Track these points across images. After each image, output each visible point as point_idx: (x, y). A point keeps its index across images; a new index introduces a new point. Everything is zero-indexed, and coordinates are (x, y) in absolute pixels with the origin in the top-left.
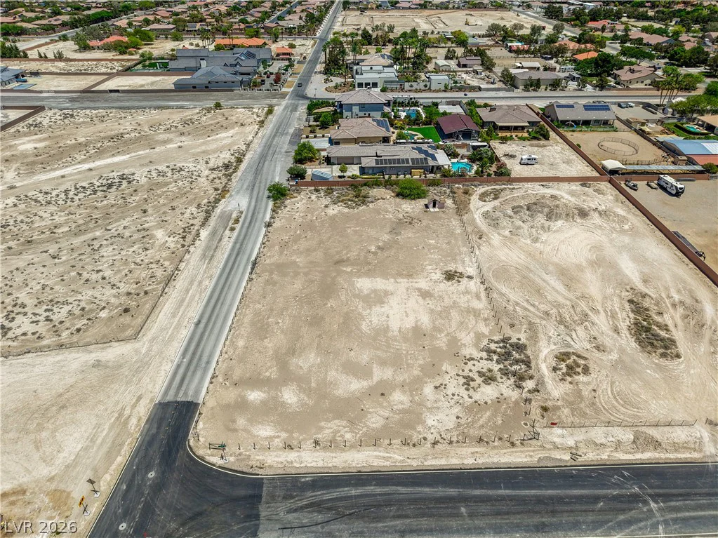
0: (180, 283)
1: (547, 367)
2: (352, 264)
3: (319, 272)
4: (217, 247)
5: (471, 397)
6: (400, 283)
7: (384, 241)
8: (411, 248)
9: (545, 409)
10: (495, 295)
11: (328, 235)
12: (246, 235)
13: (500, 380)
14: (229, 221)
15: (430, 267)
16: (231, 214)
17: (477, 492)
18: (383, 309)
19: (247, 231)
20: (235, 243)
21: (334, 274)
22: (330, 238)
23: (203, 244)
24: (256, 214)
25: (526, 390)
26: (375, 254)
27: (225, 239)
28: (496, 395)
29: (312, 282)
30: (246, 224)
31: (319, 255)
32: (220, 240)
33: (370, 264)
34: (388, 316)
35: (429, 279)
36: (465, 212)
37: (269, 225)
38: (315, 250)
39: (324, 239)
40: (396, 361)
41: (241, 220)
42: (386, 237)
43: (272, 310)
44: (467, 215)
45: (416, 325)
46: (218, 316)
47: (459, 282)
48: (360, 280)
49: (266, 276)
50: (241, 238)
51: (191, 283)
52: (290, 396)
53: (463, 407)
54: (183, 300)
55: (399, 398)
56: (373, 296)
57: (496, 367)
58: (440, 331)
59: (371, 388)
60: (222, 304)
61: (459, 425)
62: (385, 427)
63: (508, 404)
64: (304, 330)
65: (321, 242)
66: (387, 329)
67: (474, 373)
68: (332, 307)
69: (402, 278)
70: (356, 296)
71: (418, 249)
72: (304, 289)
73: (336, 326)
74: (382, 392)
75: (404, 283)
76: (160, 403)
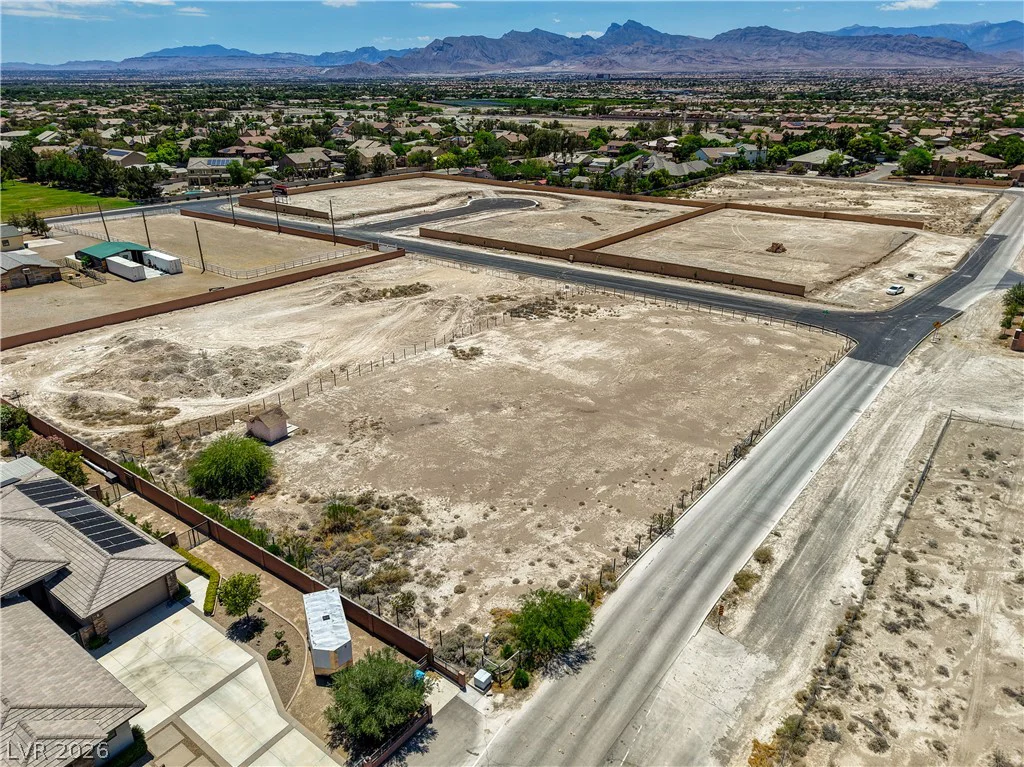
0: (895, 470)
2: (571, 402)
3: (631, 410)
4: (815, 521)
6: (538, 367)
7: (473, 414)
8: (452, 393)
11: (550, 459)
12: (733, 528)
14: (765, 599)
15: (475, 368)
16: (753, 624)
18: (597, 355)
19: (725, 537)
20: (765, 517)
21: (613, 400)
22: (553, 453)
23: (851, 541)
24: (671, 590)
26: (516, 404)
27: (790, 534)
29: (658, 403)
30: (717, 562)
31: (609, 432)
32: (804, 538)
33: (544, 396)
34: (599, 351)
35: (499, 361)
38: (607, 441)
40: (631, 331)
41: (728, 583)
42: (458, 418)
43: (739, 393)
46: (823, 408)
48: (587, 384)
49: (727, 432)
50: (746, 525)
51: (872, 465)
52: (753, 341)
54: (885, 441)
55: (656, 320)
56: (592, 367)
58: (562, 332)
59: (674, 328)
60: (814, 419)
65: (579, 450)
66: (612, 345)
68: (656, 373)
69: (529, 370)
70: (614, 373)
71: (447, 388)
72: (677, 399)
74: (665, 325)
75: (533, 366)
76: (893, 366)
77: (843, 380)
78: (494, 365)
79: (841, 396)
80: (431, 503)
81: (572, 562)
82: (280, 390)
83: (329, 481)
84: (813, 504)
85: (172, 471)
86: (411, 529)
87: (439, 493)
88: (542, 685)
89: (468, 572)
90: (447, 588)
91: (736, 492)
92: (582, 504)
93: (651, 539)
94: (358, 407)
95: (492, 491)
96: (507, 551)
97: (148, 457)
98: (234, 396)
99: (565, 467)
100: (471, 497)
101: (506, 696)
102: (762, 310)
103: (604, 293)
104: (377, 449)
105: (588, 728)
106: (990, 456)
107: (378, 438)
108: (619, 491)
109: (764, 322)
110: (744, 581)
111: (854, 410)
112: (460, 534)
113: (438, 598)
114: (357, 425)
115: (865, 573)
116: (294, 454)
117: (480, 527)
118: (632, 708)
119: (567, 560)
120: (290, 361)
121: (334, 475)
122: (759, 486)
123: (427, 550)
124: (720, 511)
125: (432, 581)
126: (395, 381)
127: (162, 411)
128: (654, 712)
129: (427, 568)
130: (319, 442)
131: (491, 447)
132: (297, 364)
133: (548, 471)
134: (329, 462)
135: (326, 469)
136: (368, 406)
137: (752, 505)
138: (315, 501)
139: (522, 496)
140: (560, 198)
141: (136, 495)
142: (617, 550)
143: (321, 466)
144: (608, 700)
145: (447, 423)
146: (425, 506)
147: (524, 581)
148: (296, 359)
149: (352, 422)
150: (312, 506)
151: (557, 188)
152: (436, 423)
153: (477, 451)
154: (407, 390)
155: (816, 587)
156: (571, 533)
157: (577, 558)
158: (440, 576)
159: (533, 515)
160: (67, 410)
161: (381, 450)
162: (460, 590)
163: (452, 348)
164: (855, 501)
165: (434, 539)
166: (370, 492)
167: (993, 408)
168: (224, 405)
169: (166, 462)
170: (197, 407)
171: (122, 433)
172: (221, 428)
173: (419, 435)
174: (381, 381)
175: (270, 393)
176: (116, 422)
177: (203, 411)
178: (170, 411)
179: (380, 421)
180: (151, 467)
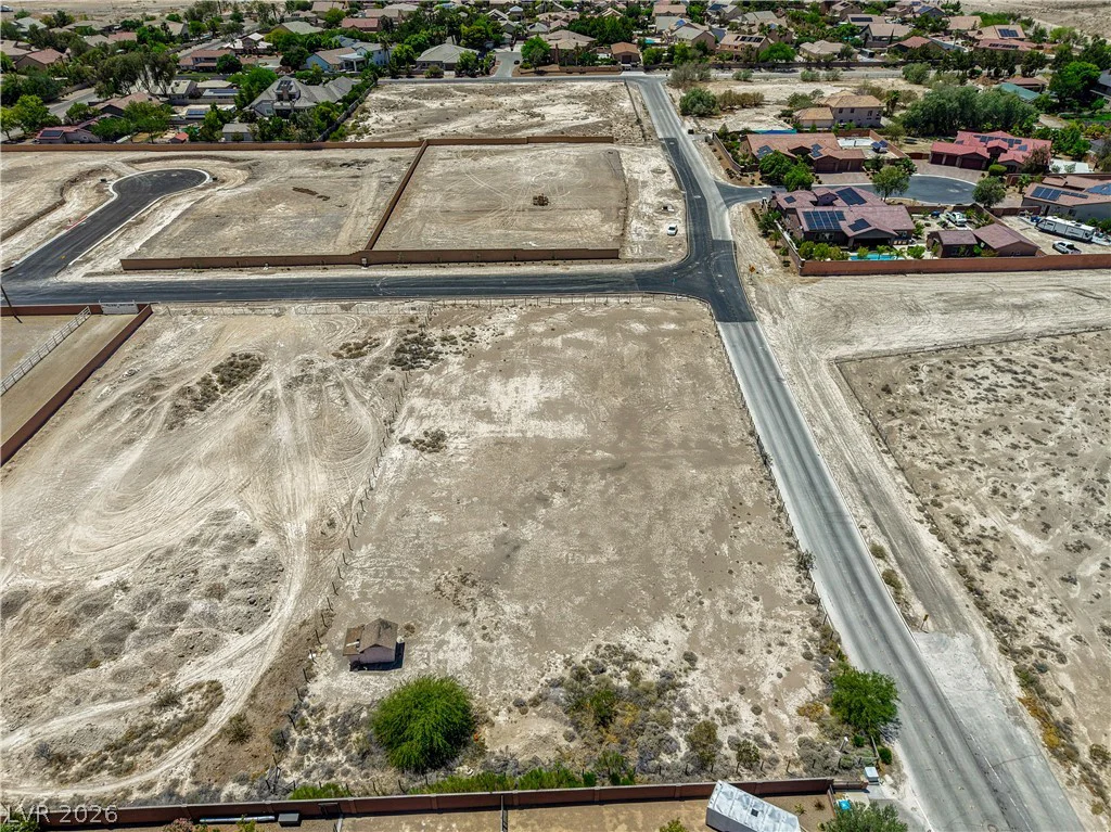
0: (857, 429)
2: (594, 463)
3: (646, 449)
4: (868, 503)
6: (517, 431)
7: (534, 518)
8: (482, 501)
11: (655, 538)
12: (835, 536)
14: (914, 587)
15: (461, 459)
18: (547, 395)
19: (841, 549)
20: (840, 514)
21: (622, 445)
22: (650, 530)
23: (900, 508)
24: (866, 616)
26: (554, 487)
27: (868, 521)
29: (655, 432)
31: (661, 484)
32: (877, 521)
33: (564, 465)
34: (541, 387)
35: (471, 438)
36: (306, 630)
37: (804, 563)
38: (671, 494)
39: (660, 526)
40: (537, 351)
41: (887, 591)
42: (528, 531)
43: (695, 394)
44: (309, 614)
48: (581, 434)
49: (733, 441)
50: (838, 528)
52: (639, 328)
54: (826, 404)
55: (540, 328)
56: (560, 412)
58: (480, 375)
59: (564, 333)
60: (768, 401)
65: (664, 515)
66: (543, 376)
68: (616, 397)
69: (513, 438)
70: (586, 411)
71: (469, 498)
72: (663, 421)
74: (553, 331)
75: (511, 432)
76: (754, 321)
77: (739, 348)
78: (474, 447)
79: (758, 370)
80: (630, 640)
81: (789, 632)
82: (297, 587)
83: (515, 672)
84: (851, 487)
85: (339, 763)
86: (651, 676)
87: (624, 627)
88: (897, 748)
89: (742, 691)
90: (745, 713)
91: (803, 502)
92: (731, 572)
93: (808, 577)
94: (416, 566)
95: (657, 598)
96: (741, 652)
97: (282, 765)
98: (257, 626)
99: (676, 540)
100: (649, 614)
101: (890, 775)
102: (606, 286)
103: (454, 305)
104: (507, 609)
105: (952, 759)
106: (887, 390)
107: (489, 595)
108: (738, 545)
109: (623, 300)
110: (890, 579)
111: (779, 380)
112: (690, 658)
113: (752, 728)
114: (448, 590)
115: (932, 531)
116: (439, 662)
117: (693, 640)
118: (954, 727)
119: (785, 633)
120: (253, 542)
121: (511, 662)
122: (808, 489)
123: (688, 690)
124: (812, 523)
125: (731, 717)
126: (406, 513)
127: (196, 696)
128: (965, 720)
129: (712, 707)
131: (596, 550)
132: (266, 541)
133: (669, 552)
134: (486, 651)
136: (424, 560)
137: (823, 508)
138: (535, 703)
139: (682, 590)
140: (225, 159)
141: (348, 821)
142: (800, 602)
143: (484, 659)
144: (936, 729)
145: (526, 542)
146: (629, 649)
147: (784, 673)
148: (256, 535)
149: (438, 589)
150: (543, 710)
151: (209, 144)
152: (517, 548)
153: (592, 560)
154: (435, 518)
155: (926, 560)
156: (756, 605)
157: (788, 626)
158: (729, 708)
159: (713, 604)
160: (51, 770)
161: (511, 607)
162: (757, 710)
163: (404, 441)
164: (867, 471)
165: (680, 676)
166: (568, 662)
167: (848, 342)
168: (261, 643)
169: (313, 759)
170: (230, 664)
171: (194, 755)
172: (309, 676)
173: (520, 570)
174: (392, 520)
175: (292, 597)
176: (158, 746)
177: (249, 666)
178: (204, 690)
179: (463, 573)
180: (308, 775)
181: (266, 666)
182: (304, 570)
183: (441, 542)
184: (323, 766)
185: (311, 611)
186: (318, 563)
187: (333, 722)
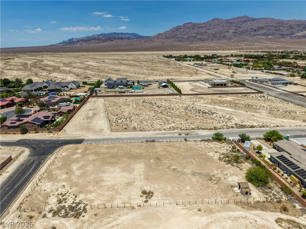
1: (56, 224)
5: (53, 195)
8: (178, 180)
9: (31, 217)
10: (126, 211)
13: (58, 205)
15: (157, 186)
17: (10, 192)
25: (47, 213)
28: (50, 203)
35: (144, 185)
36: (245, 207)
45: (104, 181)
47: (141, 196)
53: (49, 192)
57: (67, 205)
61: (41, 191)
62: (53, 174)
63: (43, 206)
64: (109, 155)
67: (66, 197)
73: (109, 161)
78: (150, 184)
80: (216, 158)
83: (233, 170)
84: (161, 135)
85: (275, 192)
87: (213, 159)
89: (220, 148)
90: (225, 148)
92: (191, 147)
94: (209, 189)
104: (216, 173)
106: (125, 129)
107: (213, 176)
112: (216, 152)
114: (215, 182)
117: (212, 152)
125: (227, 149)
126: (187, 194)
127: (283, 225)
130: (230, 181)
134: (230, 174)
135: (232, 173)
136: (206, 188)
138: (239, 168)
145: (192, 171)
149: (216, 184)
150: (240, 167)
152: (195, 172)
161: (216, 172)
162: (224, 147)
166: (226, 165)
167: (102, 130)
168: (256, 215)
169: (278, 196)
170: (268, 220)
171: (298, 218)
172: (258, 202)
173: (202, 172)
174: (191, 197)
175: (235, 213)
176: (303, 227)
177: (265, 216)
178: (280, 224)
179: (208, 180)
180: (282, 196)
181: (262, 212)
182: (223, 213)
183: (198, 186)
184: (278, 194)
185: (238, 207)
186: (218, 210)
187: (266, 195)
